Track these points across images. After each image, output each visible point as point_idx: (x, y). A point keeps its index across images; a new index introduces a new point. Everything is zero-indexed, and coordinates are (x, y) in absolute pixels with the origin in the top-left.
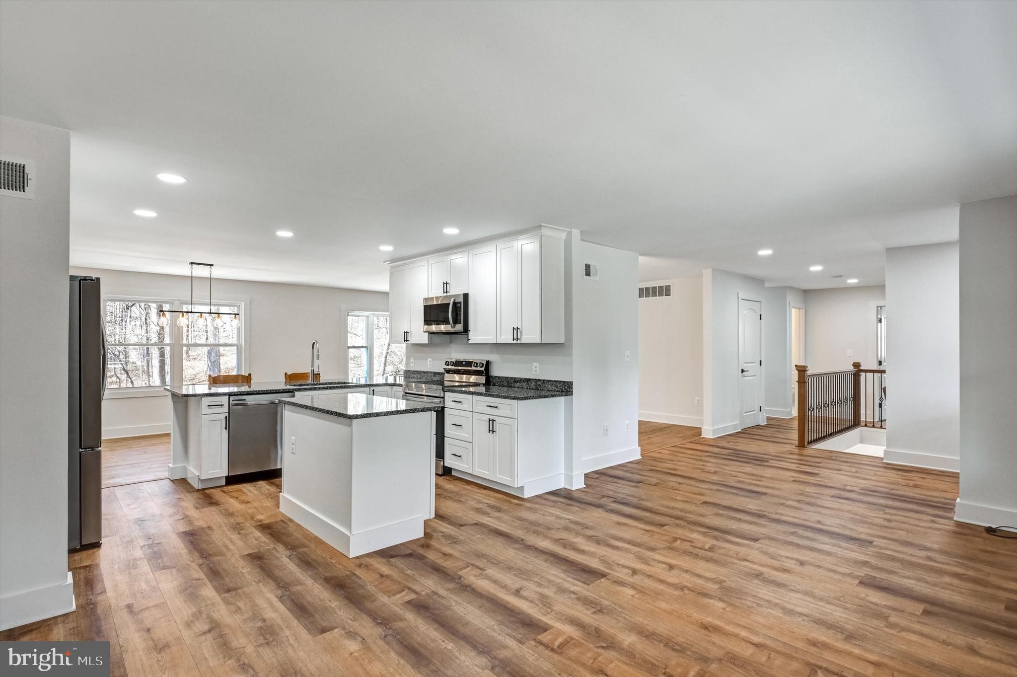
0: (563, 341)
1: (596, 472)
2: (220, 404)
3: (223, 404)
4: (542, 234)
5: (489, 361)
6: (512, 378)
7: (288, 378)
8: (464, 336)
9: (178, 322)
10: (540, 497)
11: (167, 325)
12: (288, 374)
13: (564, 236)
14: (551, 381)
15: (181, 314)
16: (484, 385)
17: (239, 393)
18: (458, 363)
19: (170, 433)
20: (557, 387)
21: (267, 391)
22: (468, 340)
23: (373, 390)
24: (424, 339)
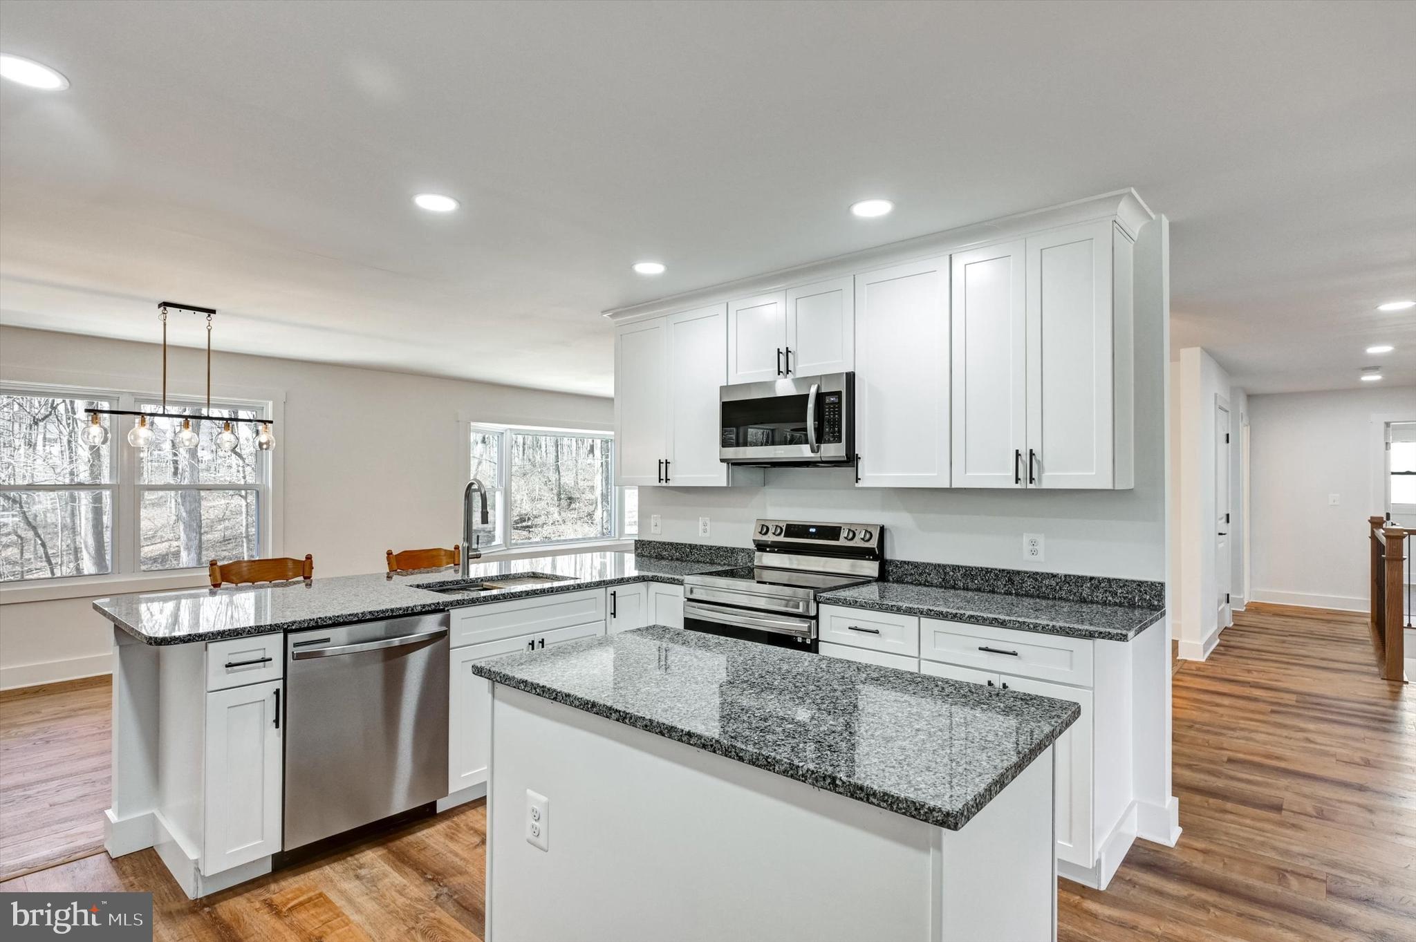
0: (1132, 486)
2: (259, 658)
3: (267, 657)
4: (1116, 219)
5: (883, 525)
6: (955, 568)
7: (394, 563)
8: (849, 471)
9: (130, 438)
11: (104, 443)
12: (394, 553)
13: (1137, 231)
14: (1093, 579)
15: (138, 419)
16: (877, 581)
17: (312, 624)
18: (792, 530)
19: (110, 676)
20: (1114, 594)
22: (857, 480)
23: (614, 594)
24: (718, 476)
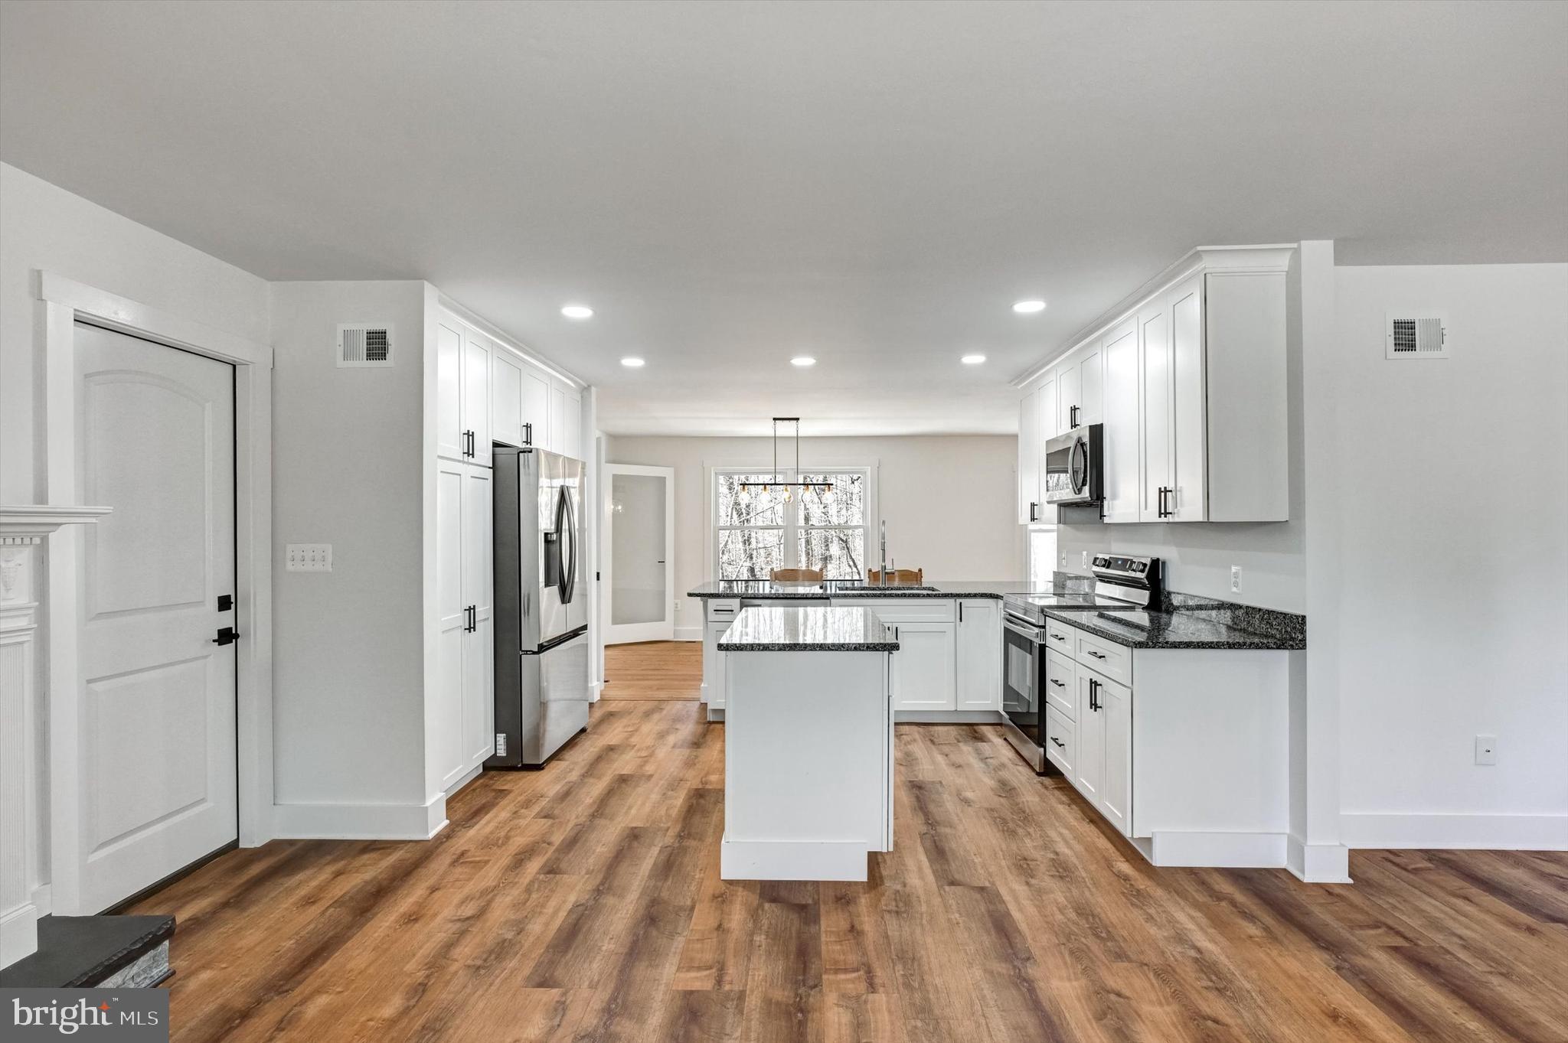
0: (1283, 517)
1: (1430, 855)
2: (729, 609)
3: (732, 609)
4: (1207, 271)
5: (1158, 559)
7: (872, 576)
10: (1196, 874)
12: (873, 571)
13: (1283, 262)
14: (1260, 610)
16: (1145, 608)
20: (1271, 626)
21: (789, 594)
22: (1104, 517)
